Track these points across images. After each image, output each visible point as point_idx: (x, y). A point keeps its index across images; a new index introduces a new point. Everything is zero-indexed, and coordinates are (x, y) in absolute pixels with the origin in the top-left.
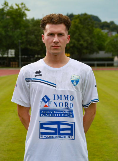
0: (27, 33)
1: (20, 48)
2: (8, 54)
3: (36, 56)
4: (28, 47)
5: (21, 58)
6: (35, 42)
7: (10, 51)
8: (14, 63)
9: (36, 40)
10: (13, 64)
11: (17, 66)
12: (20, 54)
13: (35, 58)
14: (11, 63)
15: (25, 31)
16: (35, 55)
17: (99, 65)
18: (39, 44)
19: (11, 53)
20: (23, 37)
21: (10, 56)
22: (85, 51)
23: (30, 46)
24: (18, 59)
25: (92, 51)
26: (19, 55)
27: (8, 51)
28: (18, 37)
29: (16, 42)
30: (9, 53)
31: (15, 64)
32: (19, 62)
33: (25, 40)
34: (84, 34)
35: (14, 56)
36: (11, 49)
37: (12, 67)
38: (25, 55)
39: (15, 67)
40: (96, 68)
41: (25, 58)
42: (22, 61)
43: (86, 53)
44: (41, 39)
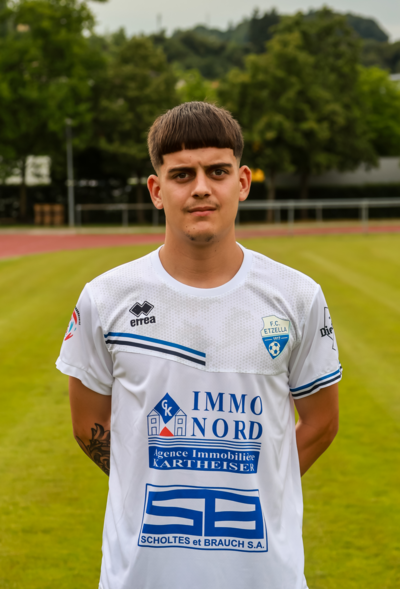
0: (97, 92)
1: (69, 148)
2: (23, 174)
3: (133, 181)
4: (103, 144)
5: (77, 188)
6: (127, 127)
7: (30, 160)
8: (47, 208)
9: (130, 116)
10: (43, 214)
11: (58, 218)
12: (70, 172)
13: (128, 189)
14: (38, 208)
15: (90, 83)
16: (130, 176)
17: (376, 214)
19: (37, 170)
20: (83, 107)
21: (31, 180)
22: (322, 158)
23: (110, 140)
24: (64, 191)
25: (350, 160)
26: (65, 178)
27: (24, 162)
28: (60, 107)
29: (53, 126)
30: (29, 171)
31: (52, 214)
32: (66, 205)
33: (88, 118)
34: (320, 92)
35: (46, 180)
36: (37, 154)
37: (42, 224)
38: (90, 177)
39: (52, 224)
40: (365, 224)
41: (88, 188)
42: (79, 200)
43: (328, 167)
44: (151, 114)
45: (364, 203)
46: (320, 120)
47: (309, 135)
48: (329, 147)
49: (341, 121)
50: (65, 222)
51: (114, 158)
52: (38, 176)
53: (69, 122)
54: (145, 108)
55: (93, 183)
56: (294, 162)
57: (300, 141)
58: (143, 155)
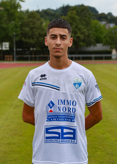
0: (22, 25)
1: (14, 40)
2: (2, 47)
4: (23, 39)
5: (16, 51)
6: (30, 35)
7: (4, 43)
8: (8, 56)
9: (31, 32)
10: (7, 58)
11: (11, 59)
12: (15, 47)
13: (30, 51)
14: (6, 56)
15: (20, 23)
16: (30, 48)
17: (96, 58)
18: (35, 37)
19: (6, 46)
20: (18, 29)
21: (4, 49)
22: (82, 44)
23: (25, 38)
24: (13, 52)
25: (89, 44)
26: (13, 48)
27: (2, 44)
28: (12, 29)
29: (10, 34)
30: (4, 46)
31: (10, 58)
32: (13, 56)
33: (19, 32)
34: (81, 26)
35: (8, 49)
36: (6, 42)
37: (7, 60)
38: (20, 48)
39: (10, 60)
40: (93, 61)
41: (19, 51)
42: (17, 54)
43: (83, 46)
44: (36, 31)
45: (93, 56)
46: (81, 34)
47: (78, 37)
48: (84, 41)
49: (87, 34)
50: (13, 60)
51: (26, 43)
52: (6, 47)
54: (35, 30)
55: (21, 50)
56: (74, 45)
57: (76, 39)
58: (34, 42)
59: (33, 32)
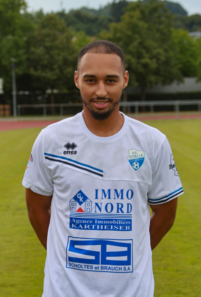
0: (28, 44)
1: (13, 74)
3: (49, 91)
4: (32, 71)
5: (17, 96)
6: (45, 62)
9: (47, 56)
11: (7, 112)
12: (14, 86)
13: (46, 96)
15: (25, 39)
16: (47, 89)
17: (183, 108)
18: (55, 66)
20: (21, 52)
22: (153, 78)
23: (36, 69)
24: (11, 97)
25: (169, 79)
26: (11, 90)
28: (8, 52)
29: (4, 62)
31: (4, 110)
32: (12, 105)
33: (24, 57)
34: (150, 43)
35: (1, 91)
38: (25, 90)
39: (4, 116)
40: (177, 114)
41: (24, 95)
42: (18, 102)
43: (156, 83)
44: (59, 55)
45: (177, 103)
46: (151, 58)
47: (145, 66)
48: (157, 72)
49: (163, 58)
50: (12, 114)
51: (38, 79)
53: (13, 60)
54: (56, 52)
55: (27, 93)
56: (137, 80)
57: (141, 69)
58: (55, 77)
59: (52, 57)
